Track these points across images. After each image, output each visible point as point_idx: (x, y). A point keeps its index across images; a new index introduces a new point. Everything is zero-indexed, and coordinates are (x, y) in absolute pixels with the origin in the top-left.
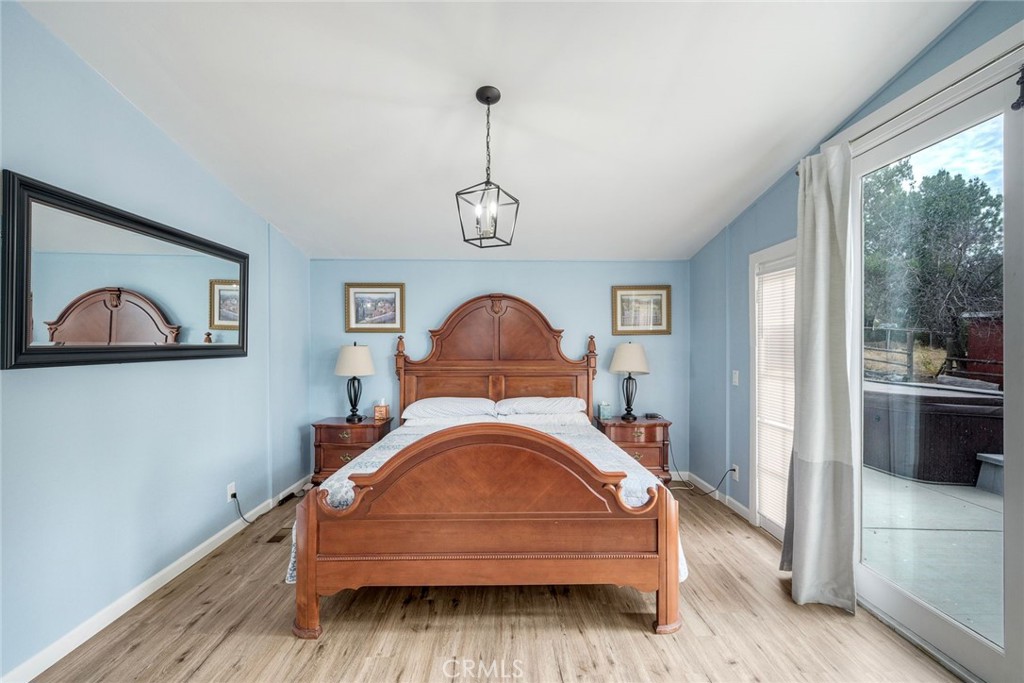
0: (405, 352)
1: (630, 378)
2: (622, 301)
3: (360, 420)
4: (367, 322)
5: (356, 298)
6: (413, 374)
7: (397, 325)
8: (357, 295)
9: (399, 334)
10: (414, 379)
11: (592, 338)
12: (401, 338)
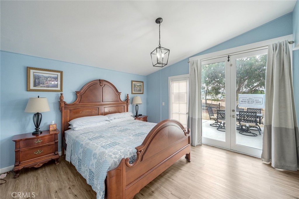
0: (64, 100)
1: (137, 105)
2: (134, 85)
3: (41, 133)
4: (41, 87)
5: (34, 75)
6: (68, 109)
7: (59, 89)
8: (35, 74)
9: (61, 93)
10: (69, 111)
11: (128, 95)
12: (61, 94)
